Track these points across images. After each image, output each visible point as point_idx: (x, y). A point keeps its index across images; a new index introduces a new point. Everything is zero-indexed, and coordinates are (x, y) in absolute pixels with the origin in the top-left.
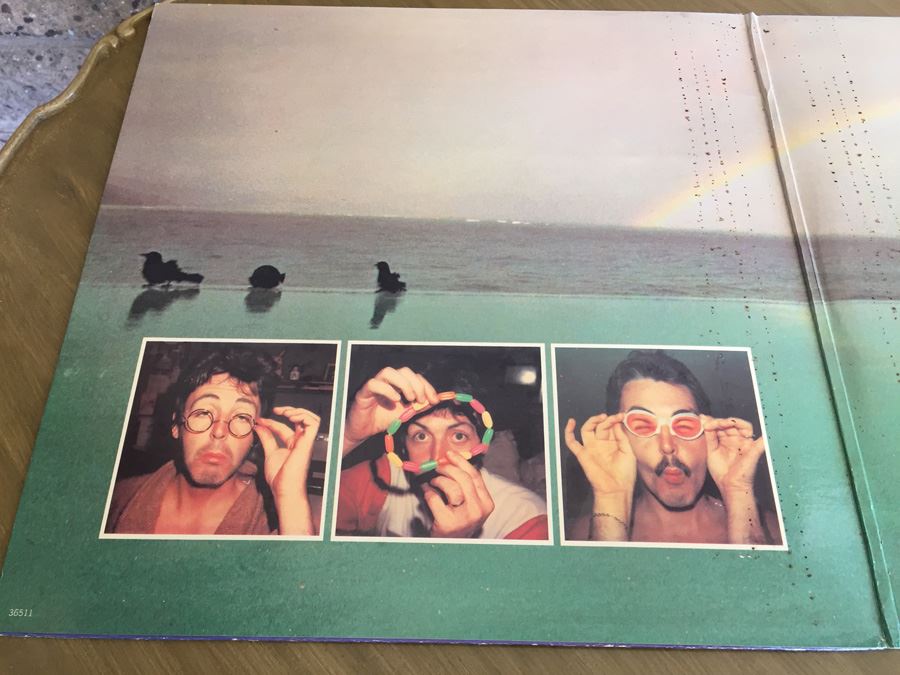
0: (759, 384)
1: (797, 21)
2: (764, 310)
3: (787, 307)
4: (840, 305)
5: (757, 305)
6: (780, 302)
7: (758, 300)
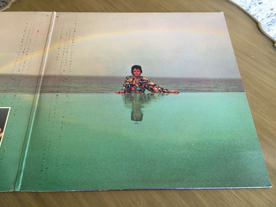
0: (9, 117)
1: (67, 14)
2: (20, 97)
3: (27, 95)
4: (42, 94)
5: (19, 95)
6: (26, 94)
7: (19, 94)
